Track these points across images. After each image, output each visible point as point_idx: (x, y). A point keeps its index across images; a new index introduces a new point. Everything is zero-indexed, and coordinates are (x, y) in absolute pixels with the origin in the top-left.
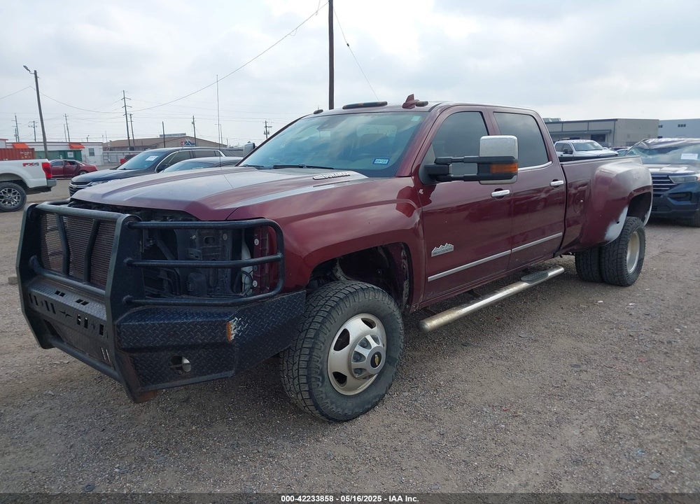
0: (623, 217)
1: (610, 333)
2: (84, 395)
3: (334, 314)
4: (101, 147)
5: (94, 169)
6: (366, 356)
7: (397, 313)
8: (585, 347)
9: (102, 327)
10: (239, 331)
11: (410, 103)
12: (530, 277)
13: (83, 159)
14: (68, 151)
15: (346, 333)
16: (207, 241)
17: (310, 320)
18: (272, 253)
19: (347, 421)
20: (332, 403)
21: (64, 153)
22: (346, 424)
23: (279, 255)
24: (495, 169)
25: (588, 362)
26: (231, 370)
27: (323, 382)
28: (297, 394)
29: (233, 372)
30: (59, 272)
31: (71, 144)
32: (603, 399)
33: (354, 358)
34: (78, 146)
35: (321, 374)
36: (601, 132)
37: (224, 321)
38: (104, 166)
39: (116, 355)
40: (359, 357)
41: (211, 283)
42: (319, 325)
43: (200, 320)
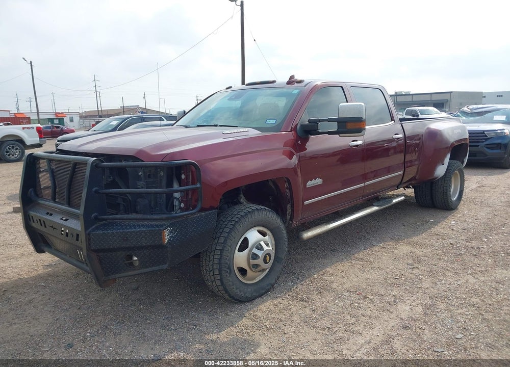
0: (447, 160)
1: (437, 242)
2: (66, 285)
3: (237, 226)
4: (78, 115)
5: (73, 131)
6: (260, 255)
7: (282, 226)
8: (418, 252)
9: (78, 235)
10: (171, 237)
11: (292, 81)
12: (380, 203)
13: (65, 124)
14: (55, 119)
15: (246, 240)
16: (149, 176)
17: (221, 231)
18: (193, 183)
19: (248, 302)
20: (237, 289)
21: (51, 120)
22: (247, 304)
23: (198, 185)
24: (350, 126)
25: (419, 262)
26: (166, 264)
27: (230, 273)
28: (213, 282)
29: (167, 265)
30: (49, 200)
31: (56, 114)
32: (428, 286)
33: (252, 257)
34: (62, 115)
35: (229, 268)
36: (441, 102)
37: (161, 230)
38: (80, 129)
39: (88, 255)
40: (255, 256)
41: (152, 205)
42: (227, 234)
43: (145, 229)
